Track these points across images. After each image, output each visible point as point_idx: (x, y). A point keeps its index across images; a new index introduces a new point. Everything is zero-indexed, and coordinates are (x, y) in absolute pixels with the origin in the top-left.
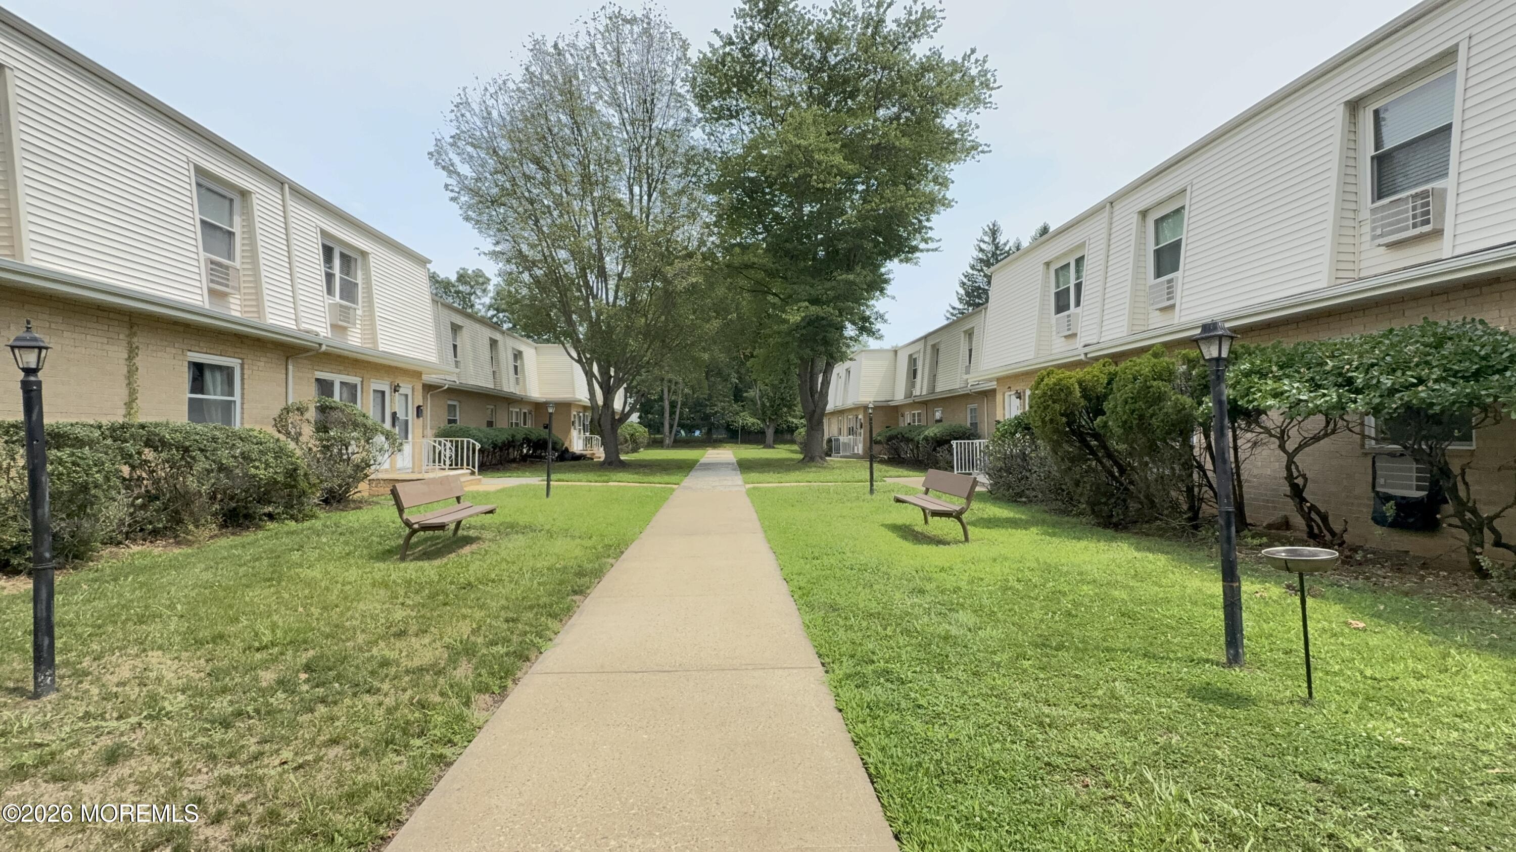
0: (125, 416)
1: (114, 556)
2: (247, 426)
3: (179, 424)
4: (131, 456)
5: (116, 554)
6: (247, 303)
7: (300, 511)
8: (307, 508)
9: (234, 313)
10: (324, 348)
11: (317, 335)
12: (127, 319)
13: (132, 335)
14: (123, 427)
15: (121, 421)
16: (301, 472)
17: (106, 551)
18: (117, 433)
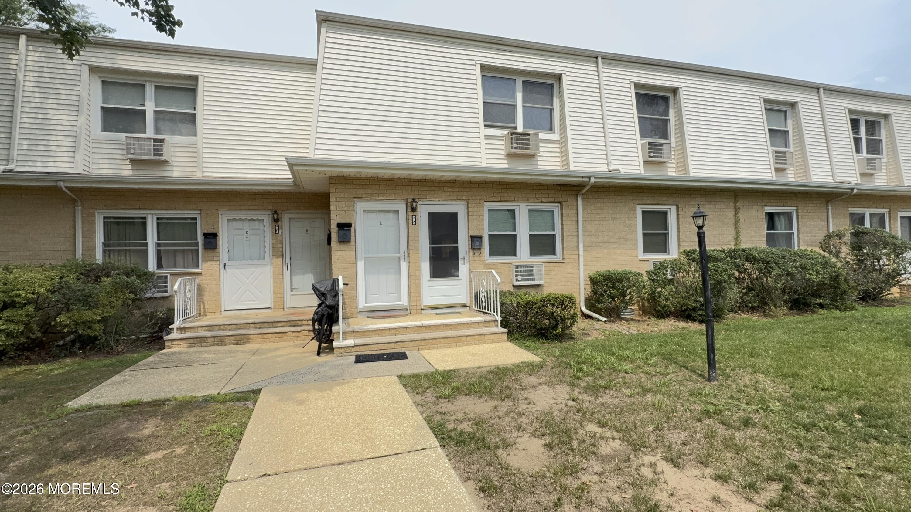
0: (735, 245)
1: (734, 318)
2: (802, 248)
3: (762, 248)
4: (739, 266)
5: (735, 318)
6: (798, 172)
7: (842, 304)
8: (848, 303)
9: (790, 180)
10: (855, 191)
11: (849, 183)
12: (733, 194)
13: (736, 202)
14: (734, 251)
15: (733, 248)
16: (842, 278)
17: (730, 315)
18: (732, 254)
